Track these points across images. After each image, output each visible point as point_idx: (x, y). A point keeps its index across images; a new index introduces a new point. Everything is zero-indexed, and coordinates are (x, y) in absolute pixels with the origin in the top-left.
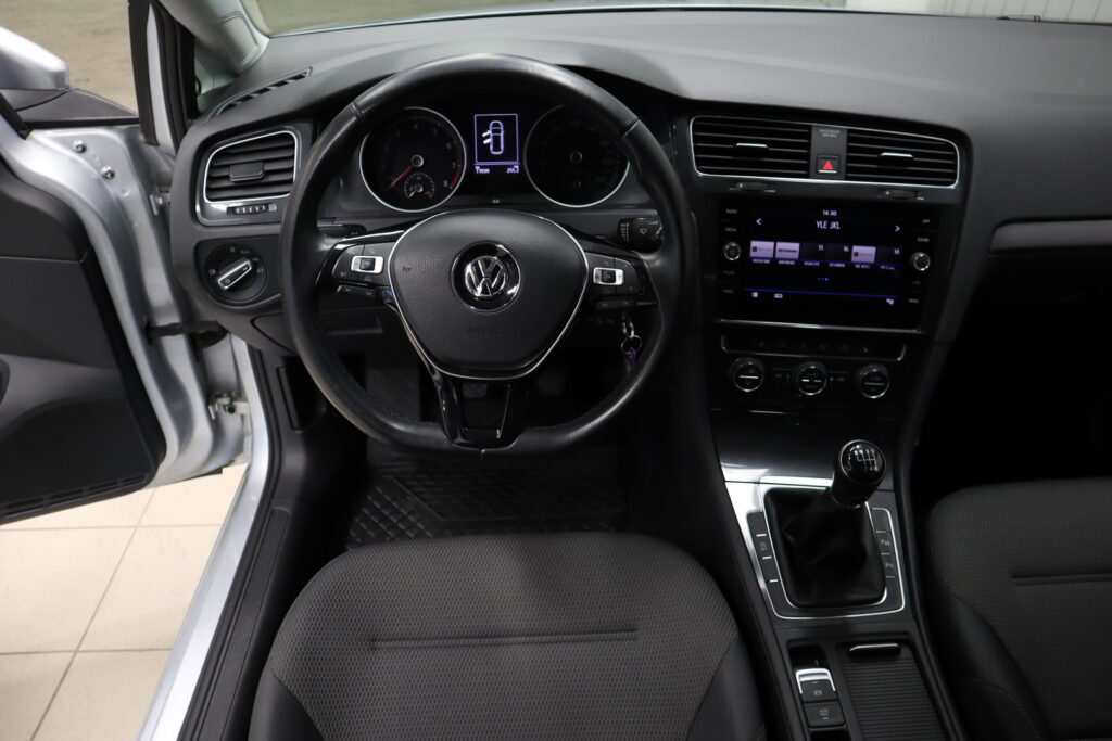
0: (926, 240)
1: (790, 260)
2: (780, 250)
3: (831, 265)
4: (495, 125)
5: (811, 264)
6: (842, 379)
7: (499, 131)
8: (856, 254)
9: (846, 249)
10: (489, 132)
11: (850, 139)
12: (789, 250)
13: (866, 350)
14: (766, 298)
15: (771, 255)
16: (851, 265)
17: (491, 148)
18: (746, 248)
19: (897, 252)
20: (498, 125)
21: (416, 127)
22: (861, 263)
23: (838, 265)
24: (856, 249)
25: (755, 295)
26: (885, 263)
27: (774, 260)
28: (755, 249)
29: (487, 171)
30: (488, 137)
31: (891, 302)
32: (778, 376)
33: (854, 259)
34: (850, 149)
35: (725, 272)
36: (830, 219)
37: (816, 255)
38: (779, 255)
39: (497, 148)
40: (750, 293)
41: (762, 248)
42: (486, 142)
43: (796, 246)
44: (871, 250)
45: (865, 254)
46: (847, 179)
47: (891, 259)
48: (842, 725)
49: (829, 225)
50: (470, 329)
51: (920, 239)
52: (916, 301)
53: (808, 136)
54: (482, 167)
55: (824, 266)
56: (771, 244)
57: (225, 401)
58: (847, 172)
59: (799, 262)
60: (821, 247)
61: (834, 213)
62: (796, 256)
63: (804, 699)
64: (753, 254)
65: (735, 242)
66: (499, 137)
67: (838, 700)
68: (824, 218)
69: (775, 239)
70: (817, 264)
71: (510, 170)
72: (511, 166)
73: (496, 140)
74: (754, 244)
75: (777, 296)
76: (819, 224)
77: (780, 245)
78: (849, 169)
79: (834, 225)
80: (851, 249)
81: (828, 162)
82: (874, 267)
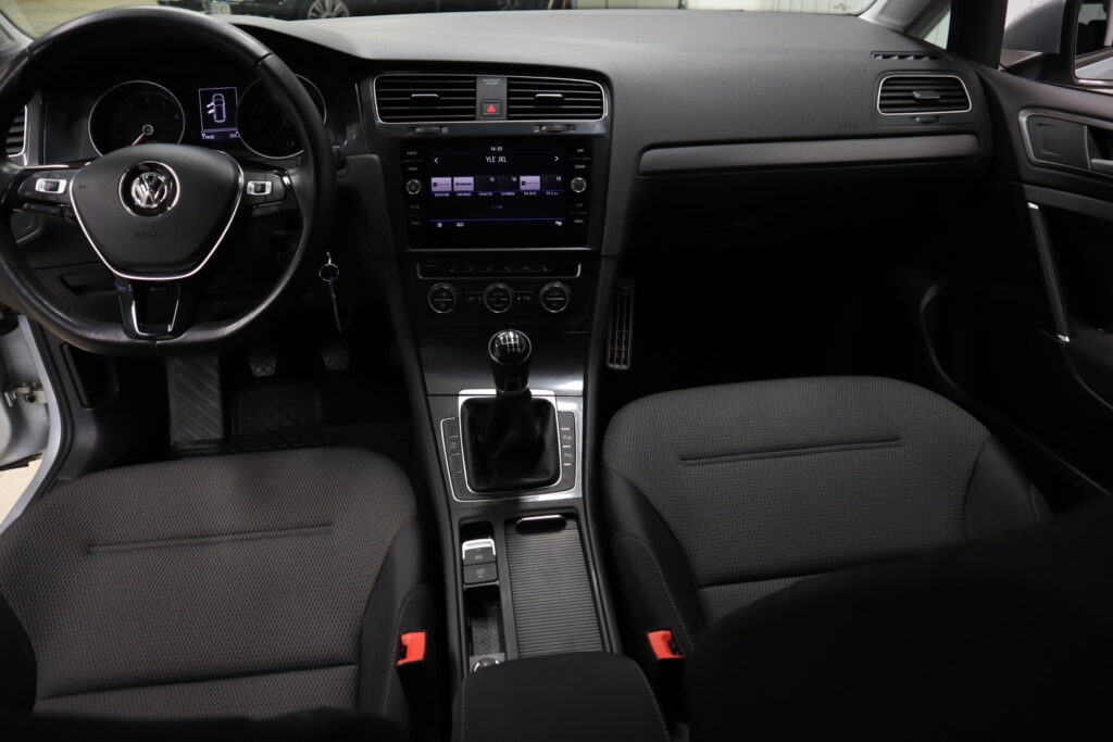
0: (583, 167)
1: (467, 192)
2: (458, 184)
3: (503, 194)
4: (216, 97)
5: (485, 194)
6: (528, 298)
7: (221, 103)
8: (524, 183)
9: (514, 179)
10: (212, 104)
11: (509, 86)
12: (465, 183)
13: (545, 270)
14: (449, 227)
15: (449, 189)
16: (520, 194)
17: (215, 117)
18: (427, 185)
19: (559, 179)
20: (220, 97)
21: (147, 101)
22: (529, 191)
23: (510, 194)
24: (522, 178)
25: (440, 225)
26: (549, 189)
27: (453, 193)
28: (435, 184)
29: (212, 137)
30: (211, 108)
31: (560, 223)
32: (471, 299)
33: (522, 188)
34: (509, 94)
35: (411, 207)
36: (498, 154)
37: (489, 187)
38: (456, 188)
39: (220, 117)
40: (436, 224)
41: (441, 184)
42: (210, 112)
43: (470, 180)
44: (537, 179)
45: (531, 182)
46: (509, 118)
47: (554, 186)
48: (495, 580)
49: (497, 159)
50: (137, 235)
51: (577, 167)
52: (581, 221)
53: (474, 86)
54: (207, 134)
55: (497, 195)
56: (449, 179)
57: (25, 390)
58: (508, 113)
59: (474, 194)
60: (492, 179)
61: (500, 149)
62: (471, 188)
63: (465, 563)
64: (434, 189)
65: (417, 179)
66: (221, 108)
67: (496, 562)
68: (491, 154)
69: (452, 175)
70: (491, 194)
71: (232, 136)
72: (234, 132)
73: (219, 110)
74: (434, 180)
75: (459, 225)
76: (488, 159)
77: (457, 180)
78: (510, 111)
79: (502, 159)
80: (518, 179)
81: (491, 106)
82: (540, 193)
